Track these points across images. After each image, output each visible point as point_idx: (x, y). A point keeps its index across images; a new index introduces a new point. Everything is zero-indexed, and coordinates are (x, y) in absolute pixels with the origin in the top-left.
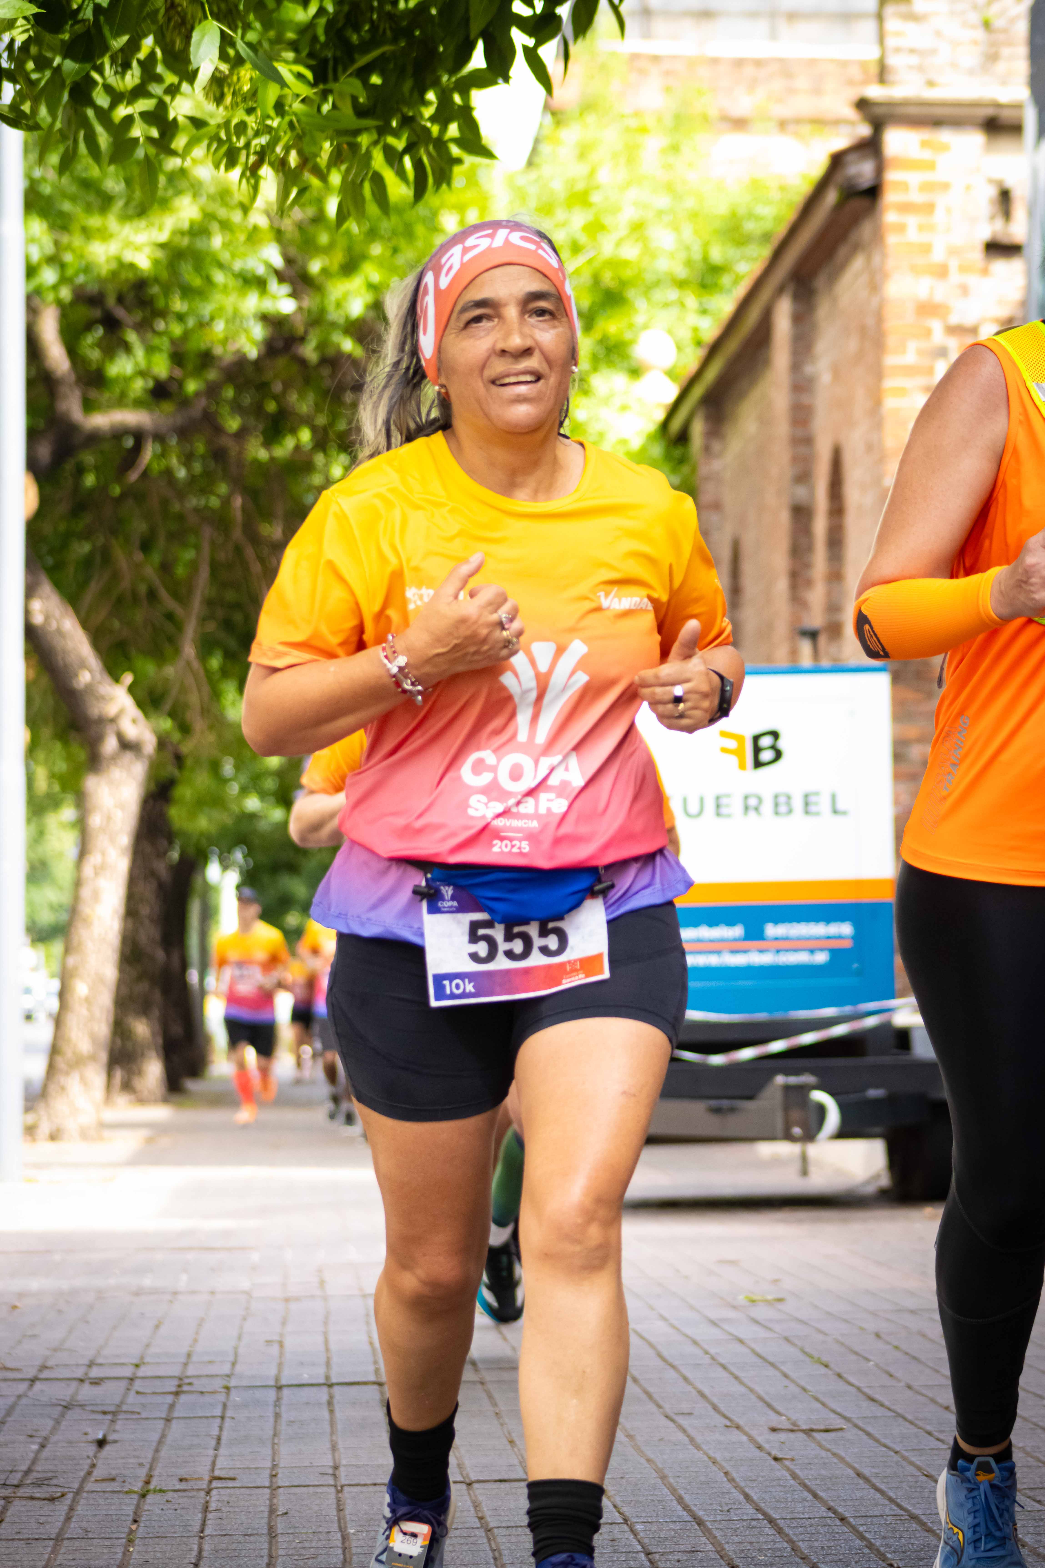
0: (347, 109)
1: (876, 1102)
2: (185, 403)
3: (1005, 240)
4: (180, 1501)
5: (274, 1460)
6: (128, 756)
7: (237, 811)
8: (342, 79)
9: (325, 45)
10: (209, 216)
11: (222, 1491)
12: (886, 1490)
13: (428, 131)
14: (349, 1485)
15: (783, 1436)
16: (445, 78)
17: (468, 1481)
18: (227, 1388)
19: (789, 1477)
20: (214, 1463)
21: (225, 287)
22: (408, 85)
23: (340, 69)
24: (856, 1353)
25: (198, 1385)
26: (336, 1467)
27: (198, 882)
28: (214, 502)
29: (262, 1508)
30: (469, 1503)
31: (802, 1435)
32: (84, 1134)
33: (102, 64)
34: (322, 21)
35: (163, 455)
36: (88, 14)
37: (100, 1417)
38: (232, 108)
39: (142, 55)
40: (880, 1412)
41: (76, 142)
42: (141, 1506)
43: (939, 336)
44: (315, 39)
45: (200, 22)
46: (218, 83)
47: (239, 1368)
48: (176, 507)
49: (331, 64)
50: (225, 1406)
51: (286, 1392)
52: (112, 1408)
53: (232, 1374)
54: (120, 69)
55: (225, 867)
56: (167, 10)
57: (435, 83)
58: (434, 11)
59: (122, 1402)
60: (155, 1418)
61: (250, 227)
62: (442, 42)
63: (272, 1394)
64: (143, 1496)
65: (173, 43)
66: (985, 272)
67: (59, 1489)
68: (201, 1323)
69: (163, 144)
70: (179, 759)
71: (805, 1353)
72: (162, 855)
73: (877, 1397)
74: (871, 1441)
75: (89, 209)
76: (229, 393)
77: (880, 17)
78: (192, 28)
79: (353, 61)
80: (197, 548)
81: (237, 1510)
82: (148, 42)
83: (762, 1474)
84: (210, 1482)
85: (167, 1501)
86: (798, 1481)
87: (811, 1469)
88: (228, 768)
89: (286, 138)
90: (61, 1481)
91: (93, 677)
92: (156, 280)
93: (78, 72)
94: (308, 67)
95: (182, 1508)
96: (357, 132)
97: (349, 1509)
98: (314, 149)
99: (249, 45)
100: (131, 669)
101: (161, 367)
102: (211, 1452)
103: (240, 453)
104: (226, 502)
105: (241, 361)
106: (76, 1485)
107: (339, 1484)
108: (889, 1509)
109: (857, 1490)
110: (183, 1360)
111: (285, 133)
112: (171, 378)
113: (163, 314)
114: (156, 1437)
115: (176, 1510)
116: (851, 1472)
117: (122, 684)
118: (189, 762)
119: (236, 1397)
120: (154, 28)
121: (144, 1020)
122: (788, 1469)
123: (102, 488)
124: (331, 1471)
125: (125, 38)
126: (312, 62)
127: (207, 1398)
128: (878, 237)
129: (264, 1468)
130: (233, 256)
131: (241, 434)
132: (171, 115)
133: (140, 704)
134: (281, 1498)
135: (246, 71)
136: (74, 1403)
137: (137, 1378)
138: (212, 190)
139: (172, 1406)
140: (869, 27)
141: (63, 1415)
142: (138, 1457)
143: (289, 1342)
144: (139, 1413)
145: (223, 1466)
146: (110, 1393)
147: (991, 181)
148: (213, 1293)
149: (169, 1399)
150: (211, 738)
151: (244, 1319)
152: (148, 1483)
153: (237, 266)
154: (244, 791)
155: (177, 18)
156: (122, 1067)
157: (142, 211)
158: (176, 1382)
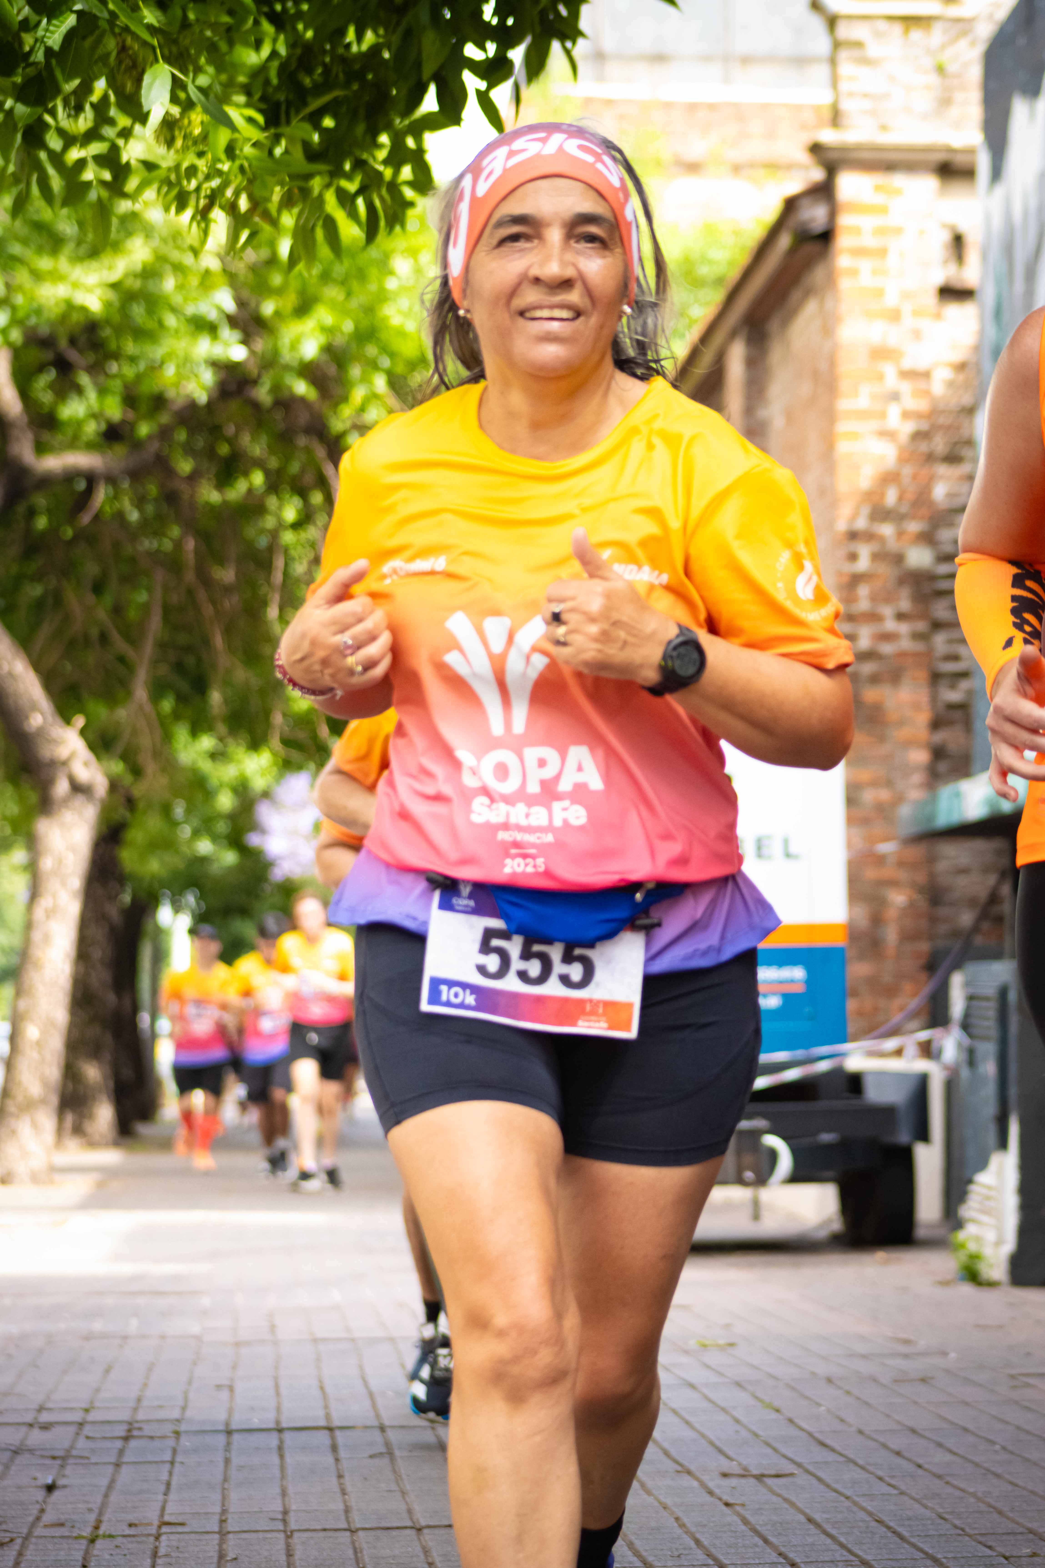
0: (298, 153)
1: (828, 1147)
2: (137, 445)
3: (957, 284)
4: (130, 1546)
5: (223, 1505)
6: (80, 800)
7: (189, 855)
8: (294, 122)
9: (278, 88)
10: (161, 259)
11: (172, 1537)
12: (837, 1535)
13: (380, 175)
14: (299, 1531)
15: (734, 1482)
16: (397, 121)
17: (418, 1527)
18: (177, 1434)
19: (740, 1522)
20: (163, 1509)
21: (177, 332)
22: (360, 129)
23: (292, 112)
24: (807, 1398)
25: (148, 1430)
26: (285, 1512)
27: (149, 927)
28: (167, 545)
29: (211, 1554)
30: (418, 1549)
31: (752, 1481)
32: (35, 1178)
33: (54, 107)
34: (275, 64)
35: (116, 497)
36: (39, 56)
37: (48, 1462)
38: (183, 150)
39: (95, 97)
40: (831, 1457)
41: (28, 185)
42: (90, 1552)
43: (891, 380)
44: (267, 82)
45: (151, 65)
46: (169, 126)
47: (189, 1414)
48: (128, 550)
49: (283, 108)
50: (174, 1452)
51: (236, 1437)
52: (61, 1453)
53: (183, 1419)
54: (73, 112)
55: (177, 909)
56: (119, 53)
57: (388, 127)
58: (386, 55)
59: (72, 1447)
60: (105, 1463)
61: (202, 271)
62: (395, 84)
63: (221, 1439)
64: (92, 1541)
65: (124, 86)
66: (938, 316)
67: (8, 1534)
68: (150, 1368)
69: (116, 187)
70: (130, 802)
71: (756, 1398)
72: (113, 898)
73: (829, 1442)
74: (822, 1487)
75: (40, 250)
76: (181, 435)
77: (833, 61)
78: (143, 72)
79: (305, 104)
80: (149, 590)
81: (186, 1555)
82: (100, 85)
83: (713, 1519)
84: (160, 1527)
85: (117, 1547)
86: (749, 1527)
87: (762, 1514)
88: (179, 811)
89: (237, 180)
90: (10, 1526)
91: (44, 718)
92: (108, 322)
93: (29, 115)
94: (260, 111)
95: (132, 1554)
96: (309, 176)
97: (298, 1554)
98: (265, 194)
99: (200, 89)
100: (82, 711)
101: (114, 410)
102: (160, 1497)
103: (192, 496)
104: (178, 545)
105: (192, 405)
106: (25, 1531)
107: (288, 1529)
108: (840, 1554)
109: (808, 1535)
110: (132, 1404)
111: (236, 177)
112: (123, 422)
113: (116, 356)
114: (104, 1482)
115: (125, 1555)
116: (802, 1518)
117: (73, 726)
118: (141, 805)
119: (186, 1442)
120: (105, 70)
121: (95, 1063)
122: (739, 1514)
123: (53, 530)
124: (280, 1516)
125: (76, 82)
126: (263, 106)
127: (157, 1443)
128: (831, 281)
129: (214, 1514)
130: (186, 299)
131: (193, 478)
132: (124, 159)
133: (92, 747)
134: (231, 1543)
135: (198, 114)
136: (24, 1448)
137: (87, 1422)
138: (165, 232)
139: (121, 1452)
140: (822, 71)
141: (12, 1460)
142: (87, 1502)
143: (239, 1387)
144: (88, 1458)
145: (173, 1511)
146: (59, 1438)
147: (944, 226)
148: (163, 1337)
149: (119, 1444)
150: (164, 781)
151: (195, 1363)
152: (97, 1528)
153: (190, 310)
154: (196, 833)
155: (128, 62)
156: (74, 1111)
157: (94, 253)
158: (125, 1427)
